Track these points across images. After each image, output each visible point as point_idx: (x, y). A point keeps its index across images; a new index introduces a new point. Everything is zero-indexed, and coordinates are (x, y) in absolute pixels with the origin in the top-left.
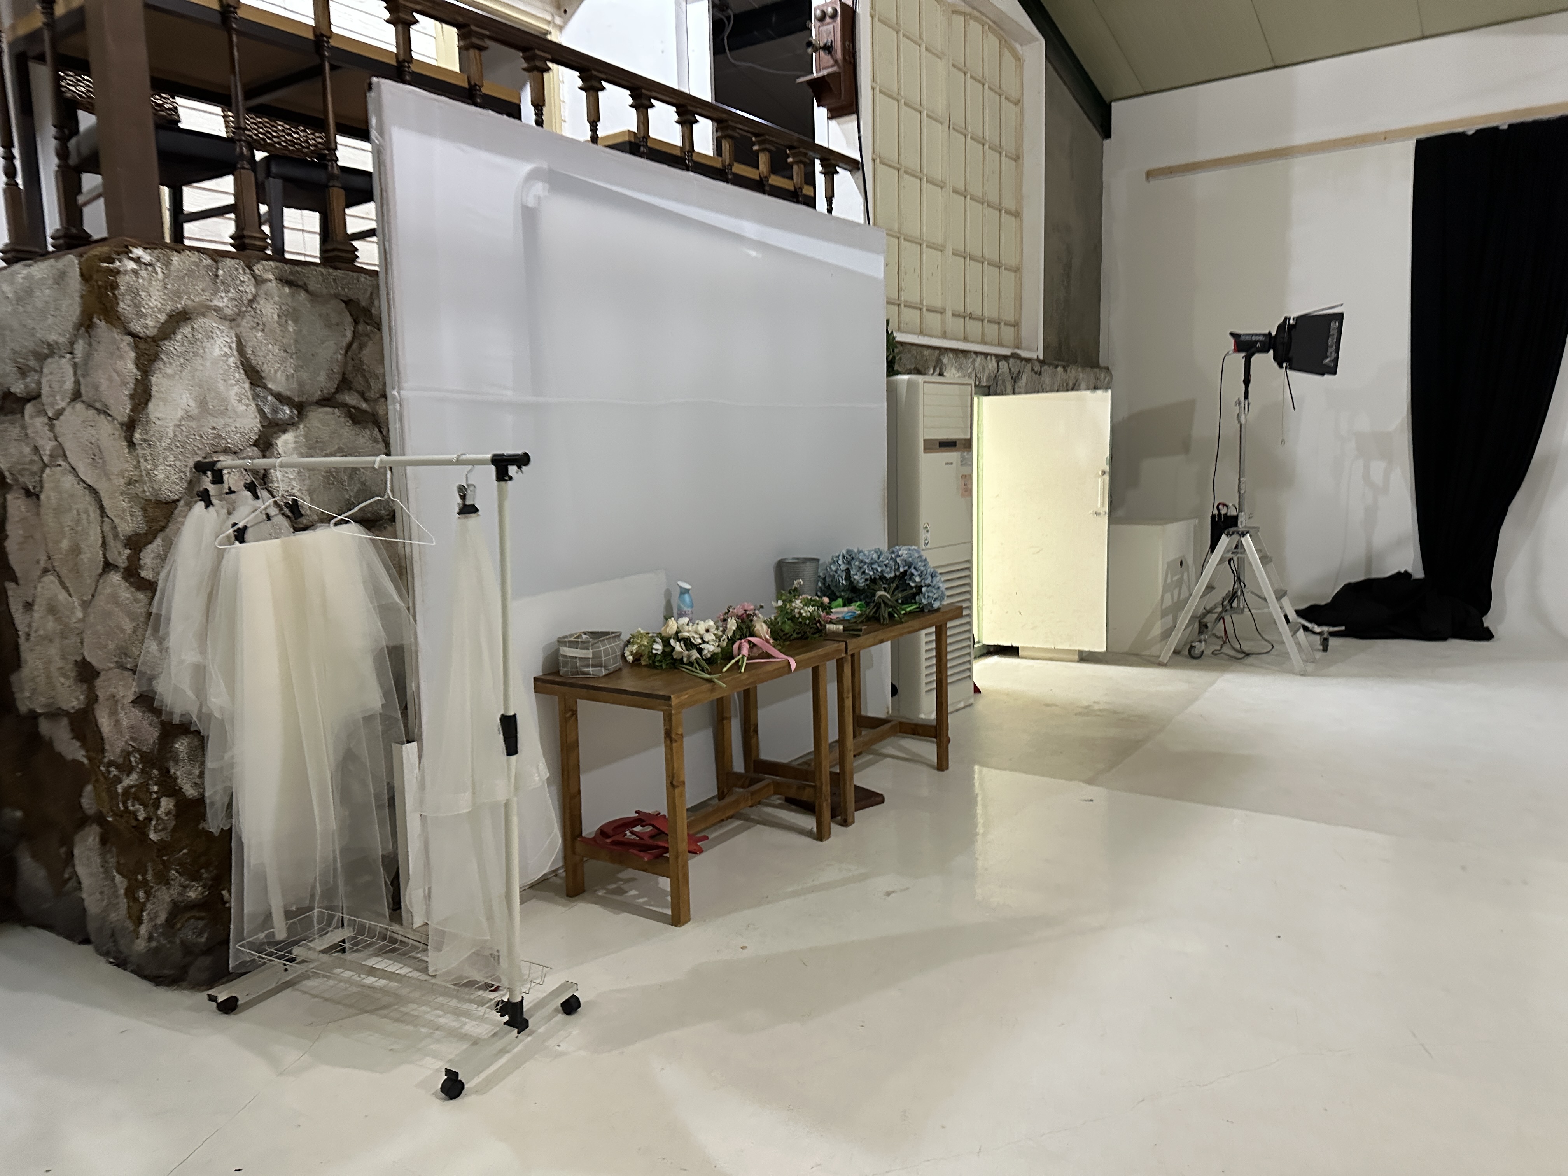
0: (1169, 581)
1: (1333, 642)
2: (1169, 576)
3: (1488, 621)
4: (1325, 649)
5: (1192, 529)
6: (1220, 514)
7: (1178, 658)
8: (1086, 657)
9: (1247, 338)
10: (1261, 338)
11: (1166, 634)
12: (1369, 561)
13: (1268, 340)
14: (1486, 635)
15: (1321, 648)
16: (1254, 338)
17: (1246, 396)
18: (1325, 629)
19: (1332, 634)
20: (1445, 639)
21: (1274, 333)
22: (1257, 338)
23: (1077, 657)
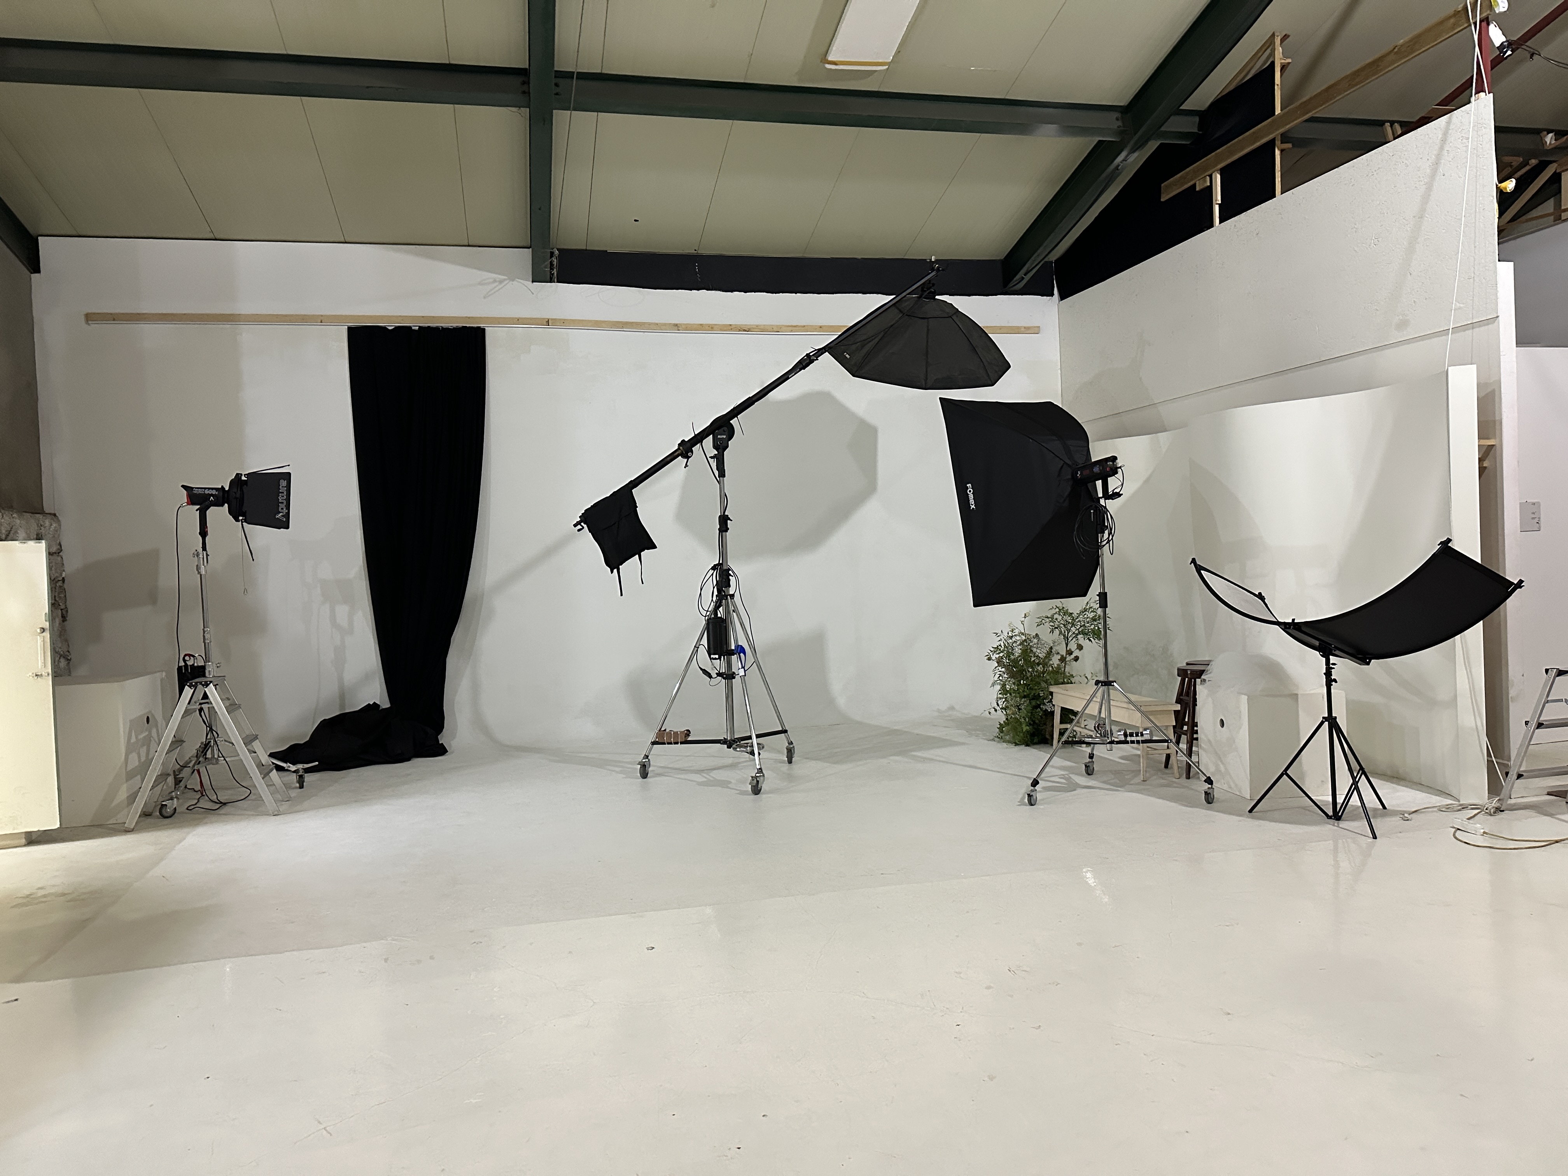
0: (133, 740)
1: (308, 778)
2: (133, 734)
3: (443, 739)
4: (301, 787)
5: (159, 682)
6: (186, 665)
7: (149, 820)
8: (33, 839)
9: (200, 491)
10: (214, 492)
11: (132, 798)
12: (342, 698)
13: (221, 494)
14: (441, 751)
15: (298, 785)
16: (207, 492)
17: (204, 548)
18: (300, 766)
19: (307, 771)
20: (408, 760)
21: (227, 489)
22: (210, 492)
23: (23, 841)
